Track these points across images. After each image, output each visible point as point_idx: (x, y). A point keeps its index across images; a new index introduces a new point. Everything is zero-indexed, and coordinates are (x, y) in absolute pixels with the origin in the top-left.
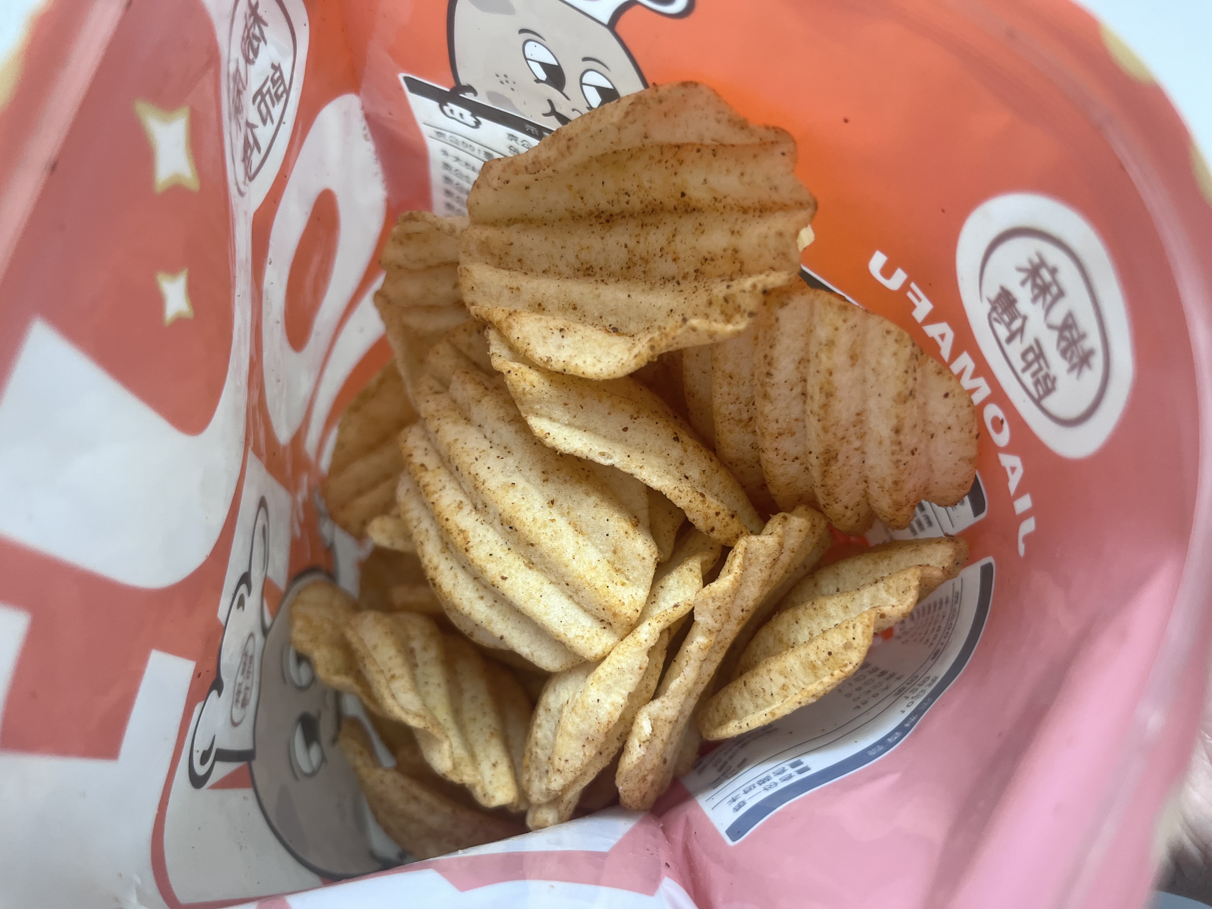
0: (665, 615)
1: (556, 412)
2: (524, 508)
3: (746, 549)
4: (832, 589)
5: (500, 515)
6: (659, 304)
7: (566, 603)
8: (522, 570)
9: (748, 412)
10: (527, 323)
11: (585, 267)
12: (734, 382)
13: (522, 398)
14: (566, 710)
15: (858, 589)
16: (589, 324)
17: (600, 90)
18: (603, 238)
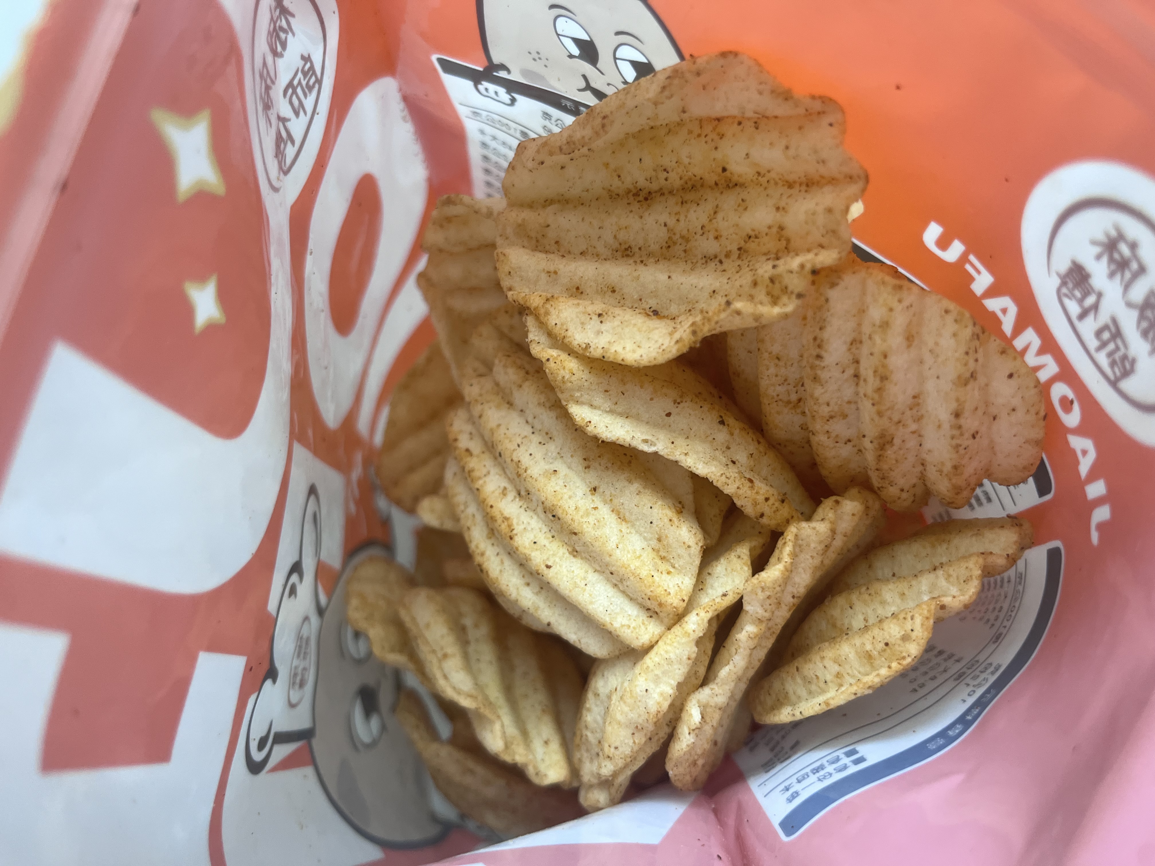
0: (713, 605)
1: (597, 399)
2: (566, 497)
3: (796, 535)
4: (888, 572)
5: (543, 503)
6: (701, 284)
7: (611, 591)
8: (566, 559)
9: (796, 393)
10: (565, 309)
11: (624, 247)
12: (781, 363)
13: (562, 386)
14: (614, 698)
15: (915, 576)
16: (628, 307)
17: (635, 65)
18: (641, 217)
